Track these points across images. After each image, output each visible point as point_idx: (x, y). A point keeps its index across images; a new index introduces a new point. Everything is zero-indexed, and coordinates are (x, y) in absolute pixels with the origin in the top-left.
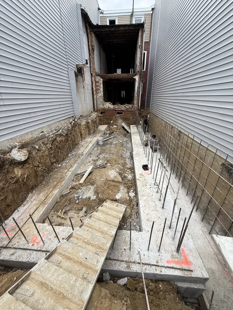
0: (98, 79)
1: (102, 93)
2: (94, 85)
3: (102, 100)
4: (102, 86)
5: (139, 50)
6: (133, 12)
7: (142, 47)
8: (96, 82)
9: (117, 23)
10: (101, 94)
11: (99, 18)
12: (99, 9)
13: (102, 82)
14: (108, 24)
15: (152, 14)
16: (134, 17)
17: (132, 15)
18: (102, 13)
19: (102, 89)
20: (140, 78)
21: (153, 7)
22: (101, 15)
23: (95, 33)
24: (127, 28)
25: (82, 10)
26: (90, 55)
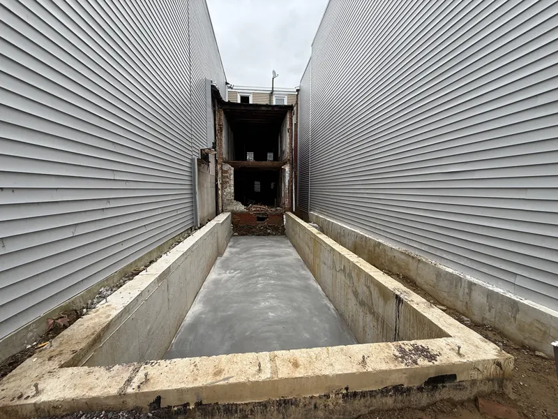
0: (227, 167)
1: (233, 188)
2: (220, 175)
3: (233, 198)
4: (232, 177)
5: (288, 134)
6: (273, 91)
7: (292, 130)
8: (223, 172)
9: (251, 102)
10: (230, 189)
11: (227, 93)
12: (227, 83)
13: (232, 172)
14: (239, 102)
15: (297, 95)
16: (274, 96)
17: (272, 93)
18: (230, 88)
19: (232, 182)
20: (292, 169)
21: (298, 88)
22: (230, 90)
23: (224, 110)
24: (270, 109)
25: (213, 86)
26: (215, 135)
